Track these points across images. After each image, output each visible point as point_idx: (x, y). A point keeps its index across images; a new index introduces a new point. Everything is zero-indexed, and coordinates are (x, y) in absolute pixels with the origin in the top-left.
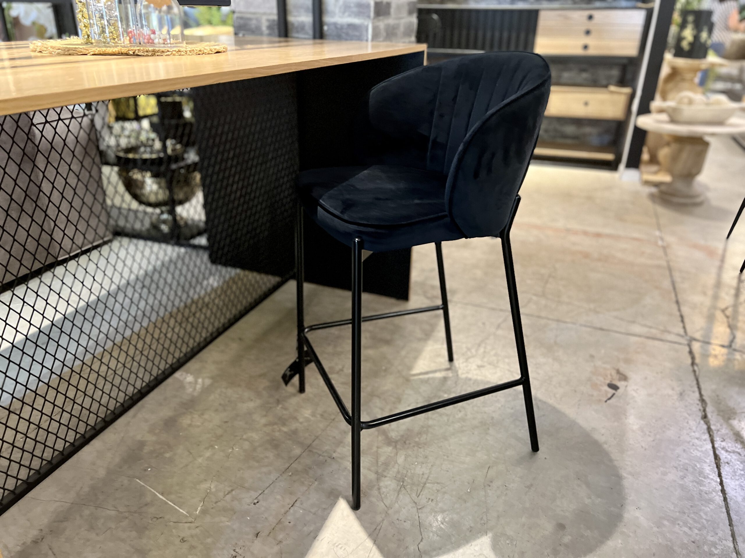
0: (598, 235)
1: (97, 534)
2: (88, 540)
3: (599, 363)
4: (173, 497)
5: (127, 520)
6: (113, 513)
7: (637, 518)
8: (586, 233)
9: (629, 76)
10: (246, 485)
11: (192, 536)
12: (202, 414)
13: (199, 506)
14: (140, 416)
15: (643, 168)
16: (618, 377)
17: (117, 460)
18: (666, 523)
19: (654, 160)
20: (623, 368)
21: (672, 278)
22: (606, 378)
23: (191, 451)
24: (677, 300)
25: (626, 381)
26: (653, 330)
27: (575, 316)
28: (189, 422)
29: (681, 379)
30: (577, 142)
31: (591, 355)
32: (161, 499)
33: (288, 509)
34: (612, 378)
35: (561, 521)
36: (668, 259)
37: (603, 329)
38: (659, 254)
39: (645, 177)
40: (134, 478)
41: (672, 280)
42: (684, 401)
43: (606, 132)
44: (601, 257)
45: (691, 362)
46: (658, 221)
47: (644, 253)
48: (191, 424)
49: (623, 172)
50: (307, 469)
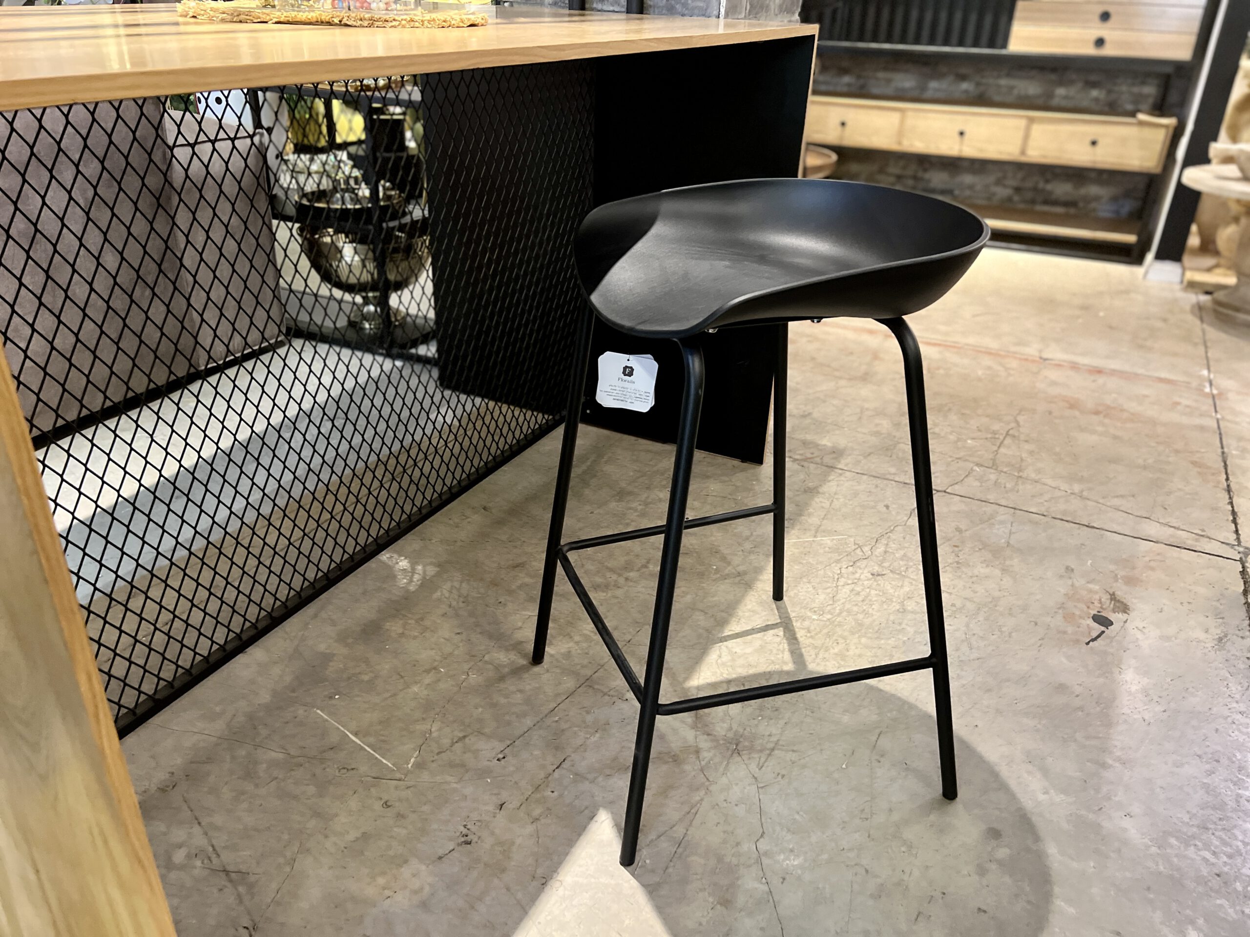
0: (1099, 371)
1: (257, 786)
2: (243, 793)
3: (1080, 582)
4: (372, 740)
5: (302, 769)
6: (281, 756)
7: (1125, 830)
8: (1075, 367)
9: (1173, 97)
10: (487, 730)
11: (400, 800)
12: (422, 619)
13: (412, 757)
14: (323, 615)
15: (1186, 259)
16: (1112, 606)
17: (288, 679)
18: (1173, 841)
19: (1208, 247)
20: (1122, 590)
21: (1222, 448)
22: (1091, 606)
23: (402, 674)
24: (1228, 486)
25: (1125, 612)
26: (1181, 532)
27: (1045, 503)
28: (400, 631)
29: (1221, 616)
30: (1072, 211)
31: (1067, 568)
32: (354, 741)
33: (551, 771)
34: (1101, 608)
35: (995, 825)
36: (1219, 416)
37: (1093, 527)
38: (1204, 408)
39: (1190, 275)
40: (314, 707)
41: (1223, 453)
42: (1224, 652)
43: (1127, 194)
44: (1100, 408)
45: (1243, 588)
46: (1206, 352)
47: (1178, 404)
48: (403, 633)
49: (1150, 266)
50: (584, 713)
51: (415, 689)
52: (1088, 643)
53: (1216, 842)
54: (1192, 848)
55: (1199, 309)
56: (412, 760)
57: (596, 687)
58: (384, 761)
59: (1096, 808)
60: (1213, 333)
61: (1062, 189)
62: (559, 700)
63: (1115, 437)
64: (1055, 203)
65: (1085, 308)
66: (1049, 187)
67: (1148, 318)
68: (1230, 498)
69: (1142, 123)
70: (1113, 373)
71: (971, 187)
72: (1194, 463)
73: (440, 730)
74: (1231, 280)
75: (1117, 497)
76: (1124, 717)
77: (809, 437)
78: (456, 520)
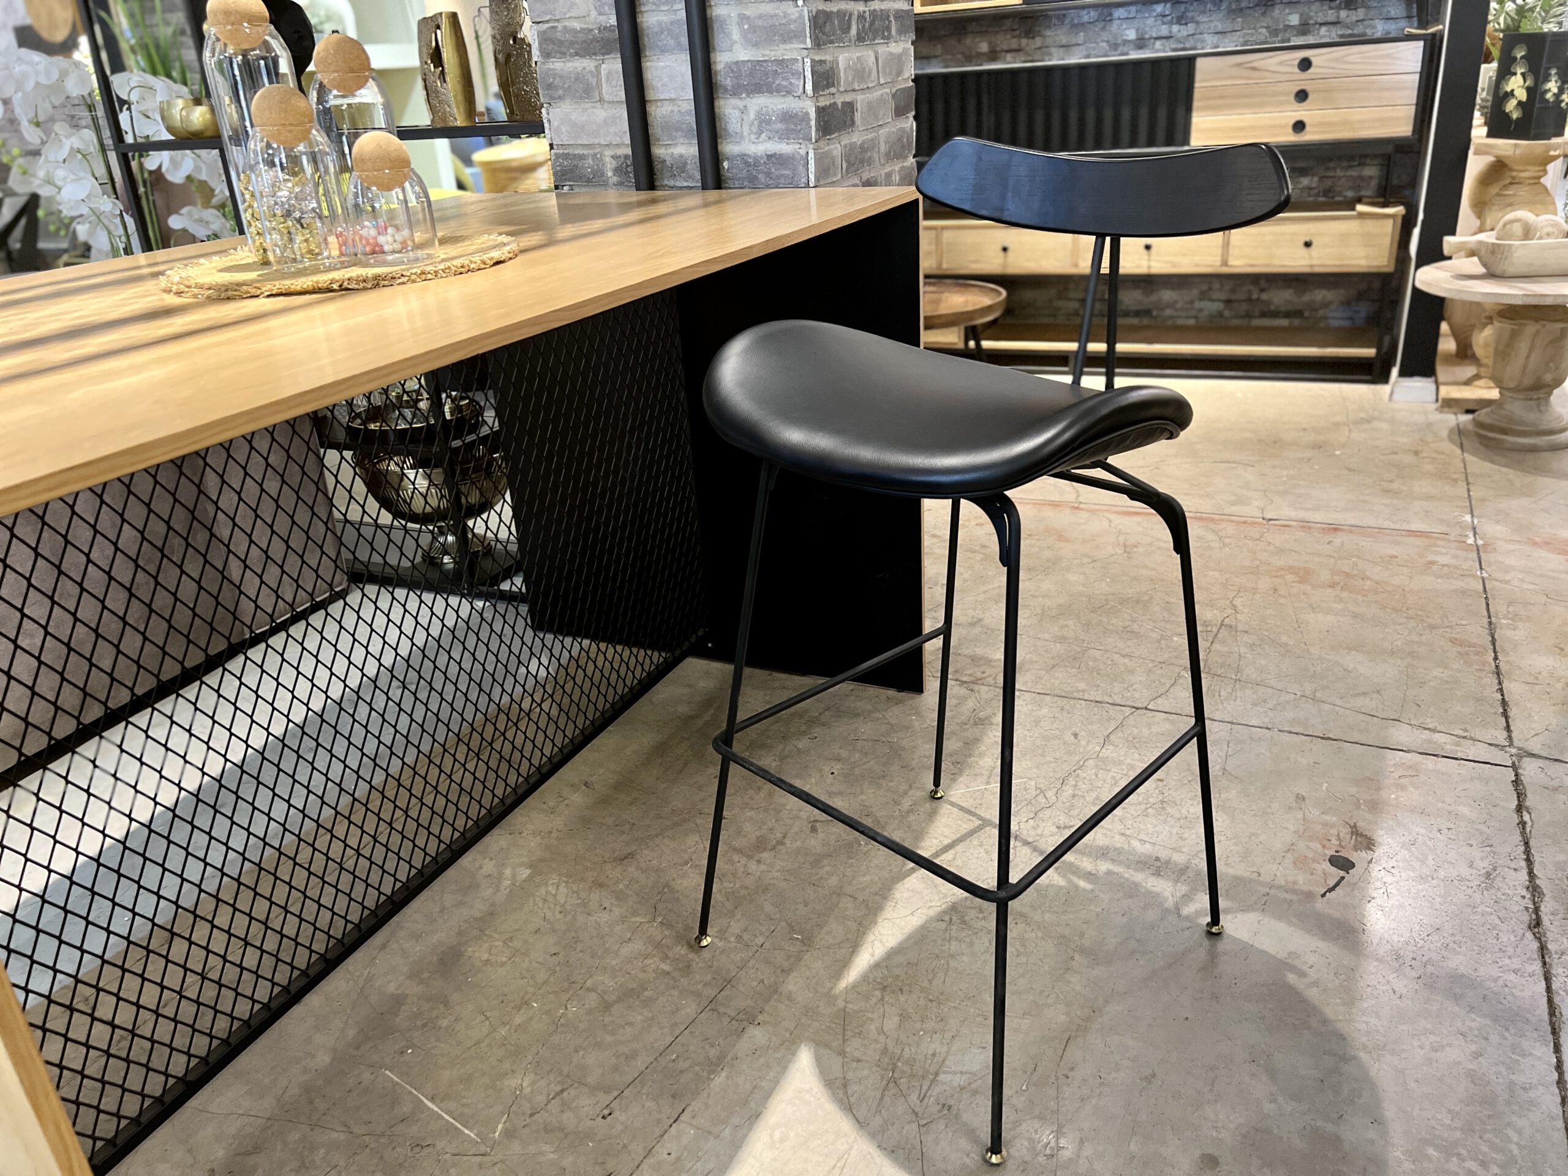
0: (1335, 529)
3: (1313, 813)
4: (452, 1105)
5: (368, 1150)
6: (342, 1136)
8: (1306, 525)
10: (589, 1080)
12: (511, 939)
13: (500, 1123)
14: (393, 945)
15: (1440, 369)
16: (1353, 842)
17: (351, 1033)
19: (1464, 353)
20: (1365, 820)
21: (1489, 617)
22: (1327, 844)
23: (488, 1014)
24: (1497, 667)
25: (1371, 849)
26: (1437, 735)
27: (1270, 713)
28: (485, 956)
29: (1490, 842)
30: (1296, 322)
31: (1297, 796)
32: (429, 1108)
33: (666, 1127)
34: (1340, 845)
35: (1210, 1151)
36: (1485, 575)
37: (1329, 739)
38: (1466, 565)
39: (1445, 392)
40: (381, 1068)
41: (1490, 623)
42: (1493, 891)
43: (1360, 296)
44: (1337, 578)
45: (1516, 803)
46: (1469, 490)
47: (1432, 563)
48: (488, 960)
49: (1396, 382)
50: (707, 1047)
51: (503, 1032)
52: (1323, 895)
53: (1485, 1149)
54: (1454, 1159)
55: (1460, 432)
56: (500, 1126)
57: (722, 1010)
58: (467, 1132)
59: (1335, 1116)
60: (1476, 464)
61: (1280, 297)
62: (677, 1032)
63: (1355, 616)
64: (1275, 314)
65: (1318, 446)
66: (1264, 296)
67: (1395, 453)
68: (1500, 683)
69: (1362, 216)
70: (1354, 529)
71: (1171, 305)
72: (1453, 641)
73: (533, 1083)
74: (1494, 394)
75: (1358, 694)
76: (1369, 989)
77: (979, 651)
78: (551, 804)
